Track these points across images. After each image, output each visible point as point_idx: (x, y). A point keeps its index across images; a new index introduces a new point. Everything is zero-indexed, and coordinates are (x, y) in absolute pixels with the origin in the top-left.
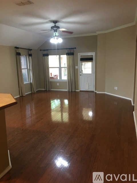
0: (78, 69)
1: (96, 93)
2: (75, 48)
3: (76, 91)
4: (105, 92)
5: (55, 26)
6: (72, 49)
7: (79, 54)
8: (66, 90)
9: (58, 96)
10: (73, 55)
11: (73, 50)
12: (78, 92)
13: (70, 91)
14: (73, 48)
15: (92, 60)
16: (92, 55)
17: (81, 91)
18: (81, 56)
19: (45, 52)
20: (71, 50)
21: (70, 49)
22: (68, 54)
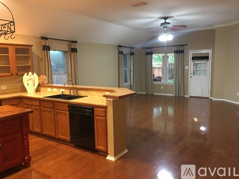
0: (188, 69)
1: (211, 100)
2: (186, 45)
3: (185, 96)
4: (224, 99)
5: (166, 23)
6: (181, 45)
7: (190, 51)
8: (172, 95)
9: (162, 102)
10: (183, 53)
11: (183, 47)
12: (187, 98)
13: (177, 96)
14: (183, 45)
15: (208, 59)
16: (208, 53)
17: (191, 97)
18: (193, 54)
19: (149, 51)
20: (181, 47)
21: (179, 46)
22: (176, 52)
